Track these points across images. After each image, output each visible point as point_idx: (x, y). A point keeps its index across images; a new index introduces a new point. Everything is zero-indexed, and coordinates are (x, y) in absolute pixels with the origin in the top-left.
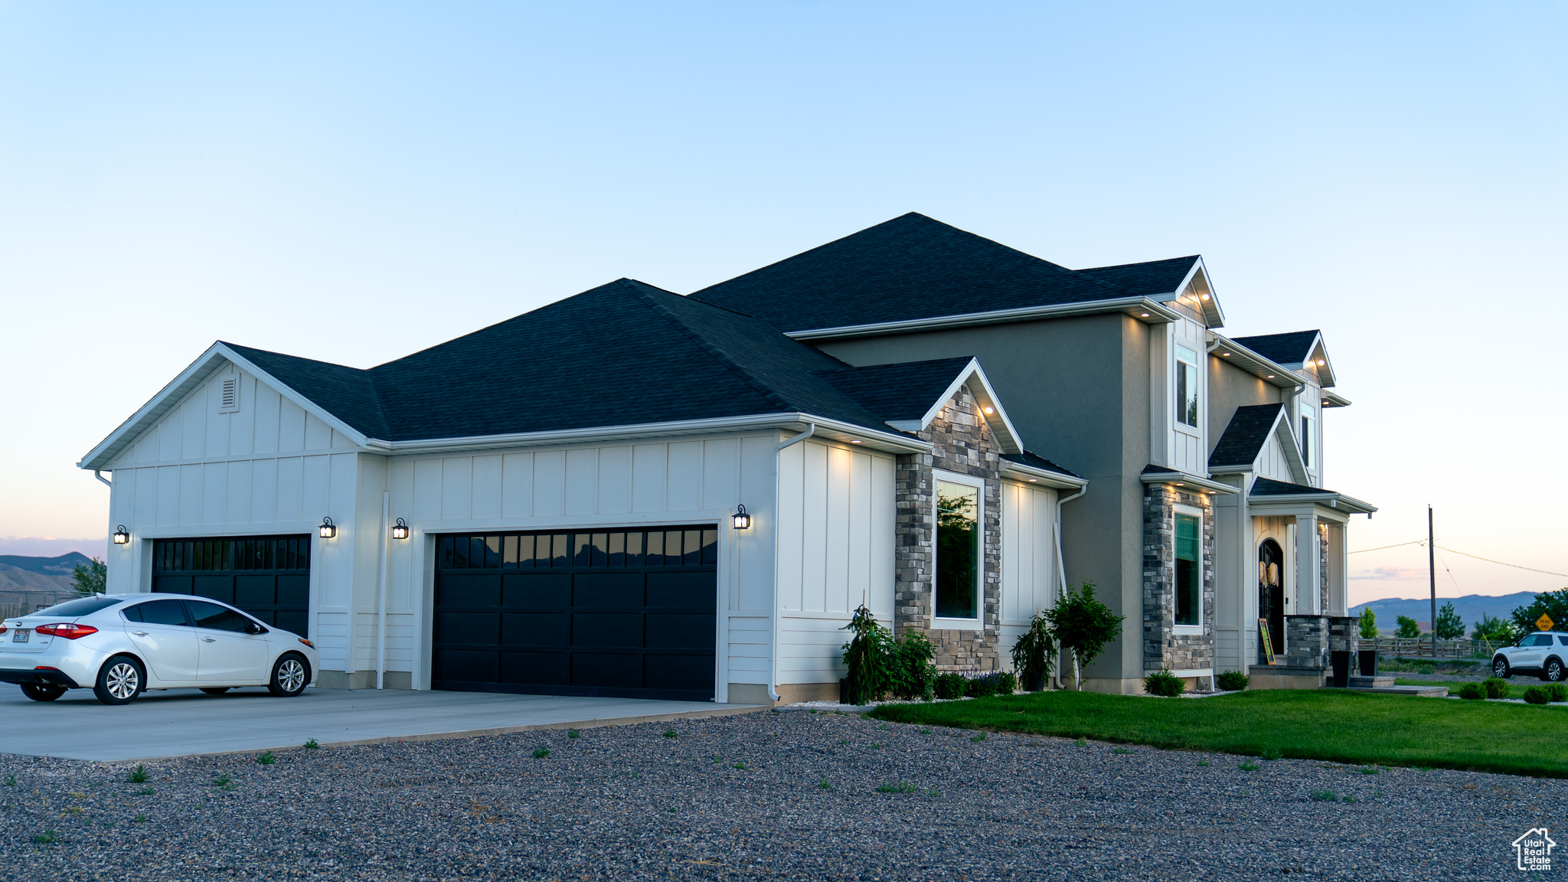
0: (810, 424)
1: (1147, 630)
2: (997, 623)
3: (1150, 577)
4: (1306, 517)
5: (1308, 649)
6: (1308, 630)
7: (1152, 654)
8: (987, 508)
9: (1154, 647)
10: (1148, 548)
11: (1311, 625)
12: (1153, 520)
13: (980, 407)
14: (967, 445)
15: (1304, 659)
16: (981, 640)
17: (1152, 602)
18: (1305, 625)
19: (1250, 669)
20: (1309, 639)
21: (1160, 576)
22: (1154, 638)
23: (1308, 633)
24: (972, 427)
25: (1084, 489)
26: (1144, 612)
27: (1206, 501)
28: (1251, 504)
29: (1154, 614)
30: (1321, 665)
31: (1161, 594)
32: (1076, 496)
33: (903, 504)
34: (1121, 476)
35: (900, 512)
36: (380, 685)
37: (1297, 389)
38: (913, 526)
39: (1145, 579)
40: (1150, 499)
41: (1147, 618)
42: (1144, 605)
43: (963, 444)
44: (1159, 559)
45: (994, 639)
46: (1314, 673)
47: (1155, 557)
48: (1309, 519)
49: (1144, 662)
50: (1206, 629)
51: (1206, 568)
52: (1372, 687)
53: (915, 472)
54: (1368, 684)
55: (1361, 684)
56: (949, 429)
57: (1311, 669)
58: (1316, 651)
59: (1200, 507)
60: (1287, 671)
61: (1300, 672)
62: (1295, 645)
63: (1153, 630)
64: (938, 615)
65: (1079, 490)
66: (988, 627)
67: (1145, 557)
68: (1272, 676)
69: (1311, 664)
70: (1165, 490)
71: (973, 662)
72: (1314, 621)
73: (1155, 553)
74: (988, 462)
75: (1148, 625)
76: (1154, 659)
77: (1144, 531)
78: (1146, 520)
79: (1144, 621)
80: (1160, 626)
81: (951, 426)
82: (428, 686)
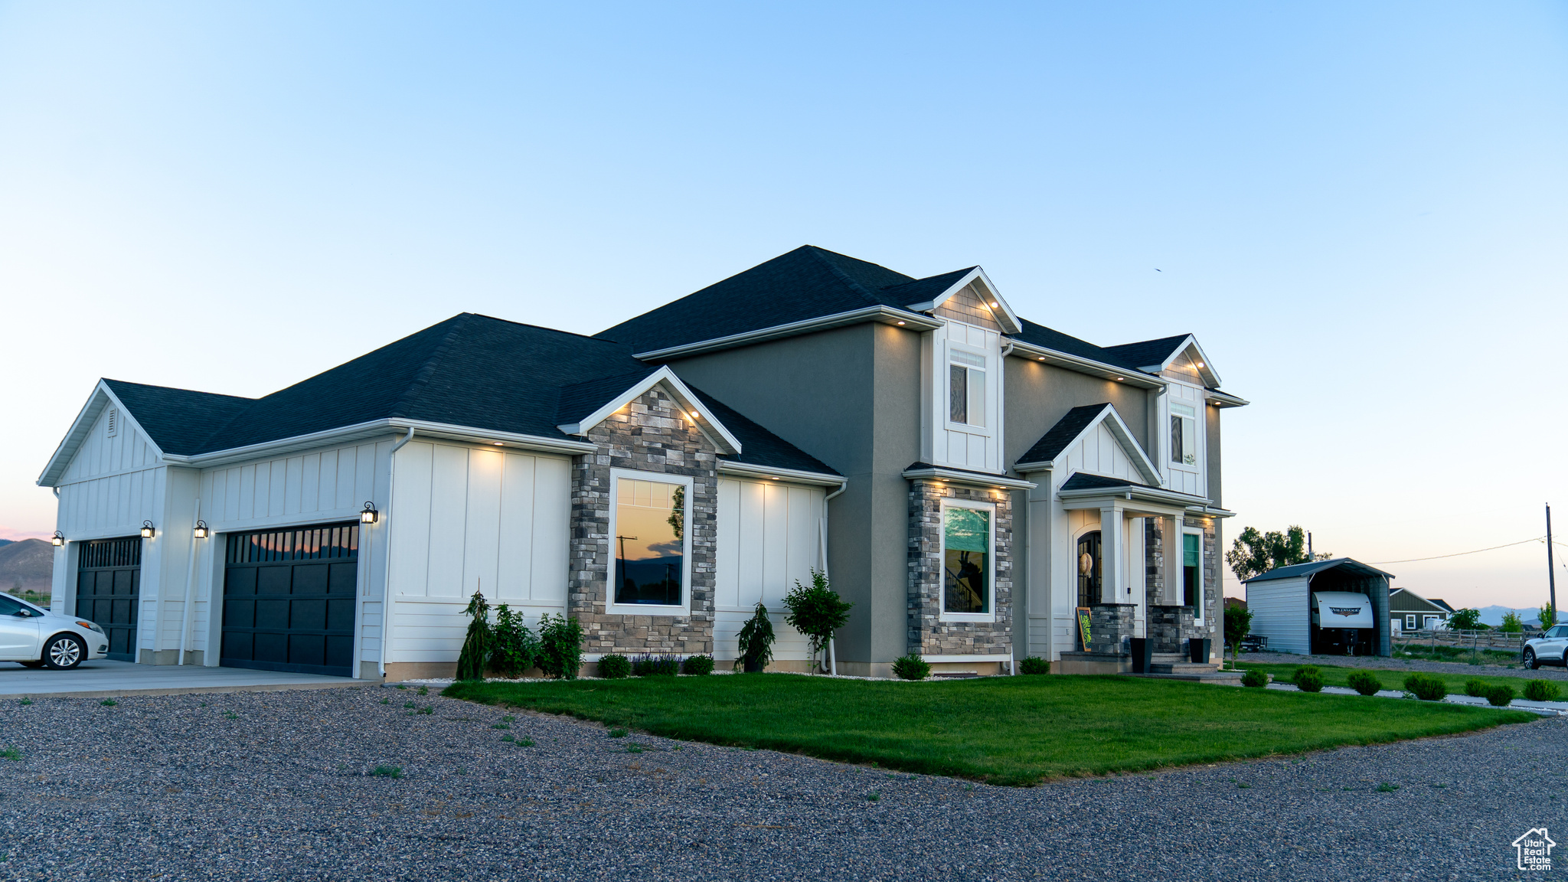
0: (408, 428)
1: (910, 616)
2: (711, 609)
3: (913, 567)
4: (1108, 509)
5: (1108, 637)
6: (1108, 618)
7: (914, 640)
8: (696, 503)
9: (915, 633)
10: (911, 540)
11: (1111, 613)
12: (915, 514)
13: (687, 412)
14: (664, 445)
15: (1105, 646)
16: (686, 625)
17: (914, 590)
18: (1106, 613)
19: (1061, 655)
20: (1109, 627)
21: (920, 566)
22: (915, 625)
23: (1108, 621)
24: (672, 430)
25: (844, 486)
26: (908, 600)
27: (998, 495)
28: (1062, 499)
29: (916, 602)
30: (1119, 652)
31: (921, 583)
32: (837, 493)
33: (577, 501)
34: (872, 473)
35: (575, 507)
36: (181, 662)
37: (1161, 389)
38: (581, 520)
39: (910, 569)
40: (913, 494)
41: (910, 606)
42: (908, 594)
43: (659, 446)
44: (920, 550)
45: (707, 624)
46: (1114, 659)
47: (917, 548)
48: (1111, 512)
49: (908, 647)
50: (998, 617)
51: (999, 559)
52: (1171, 673)
53: (583, 471)
54: (1167, 670)
55: (1162, 670)
56: (637, 431)
57: (1110, 656)
58: (1115, 638)
59: (992, 502)
60: (1092, 657)
61: (1102, 658)
62: (1098, 633)
63: (914, 616)
64: (617, 601)
65: (839, 487)
66: (695, 613)
67: (910, 548)
68: (1079, 662)
69: (1111, 651)
70: (931, 486)
71: (673, 645)
72: (1113, 609)
73: (917, 545)
74: (698, 462)
75: (911, 612)
76: (915, 644)
77: (909, 525)
78: (911, 515)
79: (909, 609)
80: (920, 613)
81: (641, 429)
82: (217, 663)
